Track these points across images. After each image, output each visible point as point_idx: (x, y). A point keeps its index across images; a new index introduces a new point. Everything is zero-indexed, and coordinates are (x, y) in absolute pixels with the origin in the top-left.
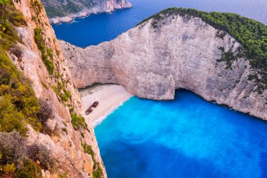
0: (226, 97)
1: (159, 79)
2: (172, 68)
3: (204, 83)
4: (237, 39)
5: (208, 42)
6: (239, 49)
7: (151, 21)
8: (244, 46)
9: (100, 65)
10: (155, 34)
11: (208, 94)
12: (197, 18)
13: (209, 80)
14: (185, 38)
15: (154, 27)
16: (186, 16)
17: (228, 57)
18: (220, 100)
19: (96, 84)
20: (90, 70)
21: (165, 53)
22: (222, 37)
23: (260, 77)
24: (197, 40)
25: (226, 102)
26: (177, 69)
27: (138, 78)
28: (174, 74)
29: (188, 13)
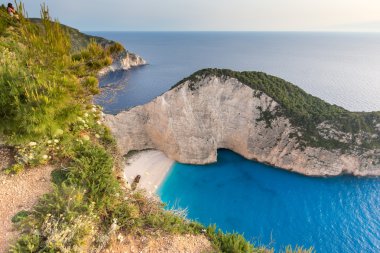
0: (267, 155)
1: (202, 142)
2: (213, 129)
3: (245, 143)
4: (274, 98)
5: (248, 101)
6: (277, 108)
7: (187, 83)
8: (282, 104)
9: (134, 132)
10: (193, 97)
11: (249, 153)
12: (233, 79)
13: (250, 140)
14: (223, 98)
15: (192, 90)
16: (222, 76)
17: (266, 117)
18: (262, 158)
19: (131, 153)
20: (124, 138)
21: (205, 116)
22: (258, 96)
23: (300, 135)
24: (235, 101)
25: (268, 159)
26: (218, 131)
27: (180, 143)
28: (215, 136)
29: (224, 74)
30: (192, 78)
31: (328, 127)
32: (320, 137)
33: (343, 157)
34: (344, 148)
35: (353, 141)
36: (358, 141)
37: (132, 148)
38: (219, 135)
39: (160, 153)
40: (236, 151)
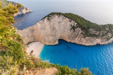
0: (74, 40)
1: (53, 38)
2: (57, 33)
3: (67, 37)
4: (76, 22)
5: (67, 23)
6: (77, 25)
7: (47, 18)
8: (78, 24)
10: (49, 22)
11: (69, 40)
12: (62, 16)
13: (69, 36)
14: (59, 23)
15: (49, 20)
17: (73, 28)
18: (73, 41)
20: (26, 38)
21: (54, 29)
22: (71, 21)
23: (84, 33)
24: (63, 23)
25: (75, 42)
27: (46, 38)
28: (57, 35)
29: (59, 14)
30: (48, 16)
31: (92, 30)
32: (90, 34)
33: (97, 39)
34: (97, 36)
35: (100, 34)
37: (29, 41)
38: (59, 35)
39: (39, 42)
40: (64, 40)
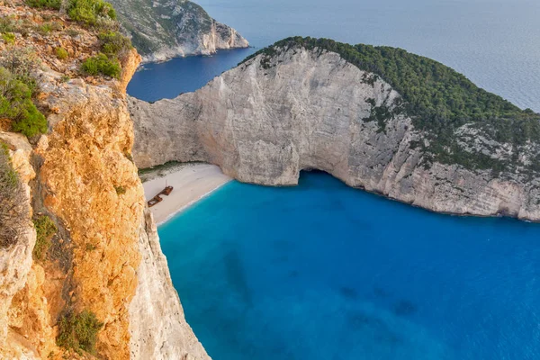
0: (378, 178)
1: (273, 150)
2: (294, 132)
3: (346, 157)
4: (394, 86)
6: (396, 100)
7: (259, 58)
8: (405, 95)
9: (178, 131)
10: (266, 78)
11: (351, 174)
12: (333, 53)
13: (352, 152)
15: (265, 67)
16: (316, 49)
17: (380, 115)
18: (371, 185)
19: (171, 164)
20: (161, 139)
21: (282, 109)
23: (427, 143)
24: (333, 88)
25: (379, 186)
26: (302, 135)
27: (240, 149)
28: (296, 143)
30: (269, 51)
31: (474, 132)
32: (458, 149)
33: (495, 184)
34: (498, 169)
35: (515, 157)
36: (524, 158)
37: (169, 156)
38: (303, 142)
39: (211, 167)
